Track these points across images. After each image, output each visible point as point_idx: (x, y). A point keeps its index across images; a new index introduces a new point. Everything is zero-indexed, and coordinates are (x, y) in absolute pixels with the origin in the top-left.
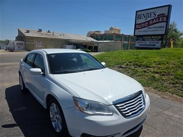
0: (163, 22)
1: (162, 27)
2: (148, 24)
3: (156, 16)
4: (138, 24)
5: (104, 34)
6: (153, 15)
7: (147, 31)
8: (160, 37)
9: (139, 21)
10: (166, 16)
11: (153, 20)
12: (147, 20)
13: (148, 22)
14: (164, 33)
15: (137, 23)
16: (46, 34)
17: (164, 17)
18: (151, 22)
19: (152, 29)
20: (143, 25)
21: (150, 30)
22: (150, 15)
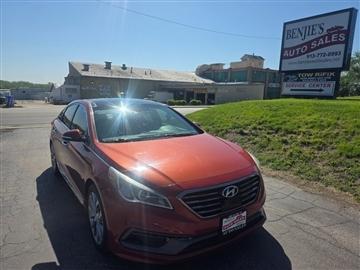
0: (338, 43)
1: (336, 54)
2: (309, 48)
3: (325, 32)
4: (288, 49)
5: (230, 69)
6: (318, 29)
7: (308, 62)
8: (332, 74)
9: (290, 43)
11: (317, 39)
12: (306, 40)
13: (309, 44)
14: (341, 66)
15: (286, 46)
16: (119, 72)
17: (339, 32)
18: (314, 44)
19: (316, 58)
20: (298, 50)
21: (312, 59)
22: (313, 30)
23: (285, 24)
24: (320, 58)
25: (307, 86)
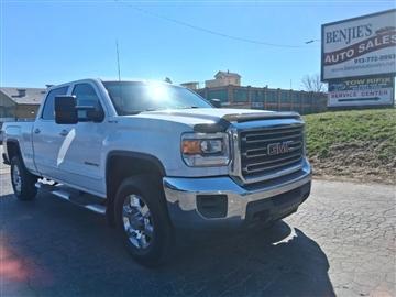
0: (391, 45)
1: (390, 57)
2: (356, 51)
3: (374, 34)
4: (330, 54)
5: (207, 88)
6: (364, 31)
7: (353, 68)
8: (388, 80)
11: (366, 42)
12: (352, 43)
13: (356, 47)
15: (326, 51)
17: (391, 34)
18: (362, 48)
19: (366, 63)
20: (343, 54)
21: (361, 64)
22: (359, 31)
23: (323, 26)
24: (370, 63)
25: (359, 95)
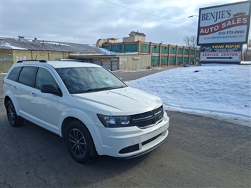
0: (242, 24)
1: (241, 32)
2: (220, 27)
3: (232, 17)
4: (204, 28)
5: (124, 43)
6: (226, 14)
7: (218, 38)
8: (238, 46)
10: (246, 17)
11: (226, 22)
12: (217, 22)
13: (220, 24)
14: (244, 40)
15: (201, 26)
17: (242, 17)
18: (224, 25)
19: (225, 35)
20: (211, 28)
21: (223, 36)
22: (223, 14)
23: (200, 9)
24: (229, 35)
25: (220, 55)
